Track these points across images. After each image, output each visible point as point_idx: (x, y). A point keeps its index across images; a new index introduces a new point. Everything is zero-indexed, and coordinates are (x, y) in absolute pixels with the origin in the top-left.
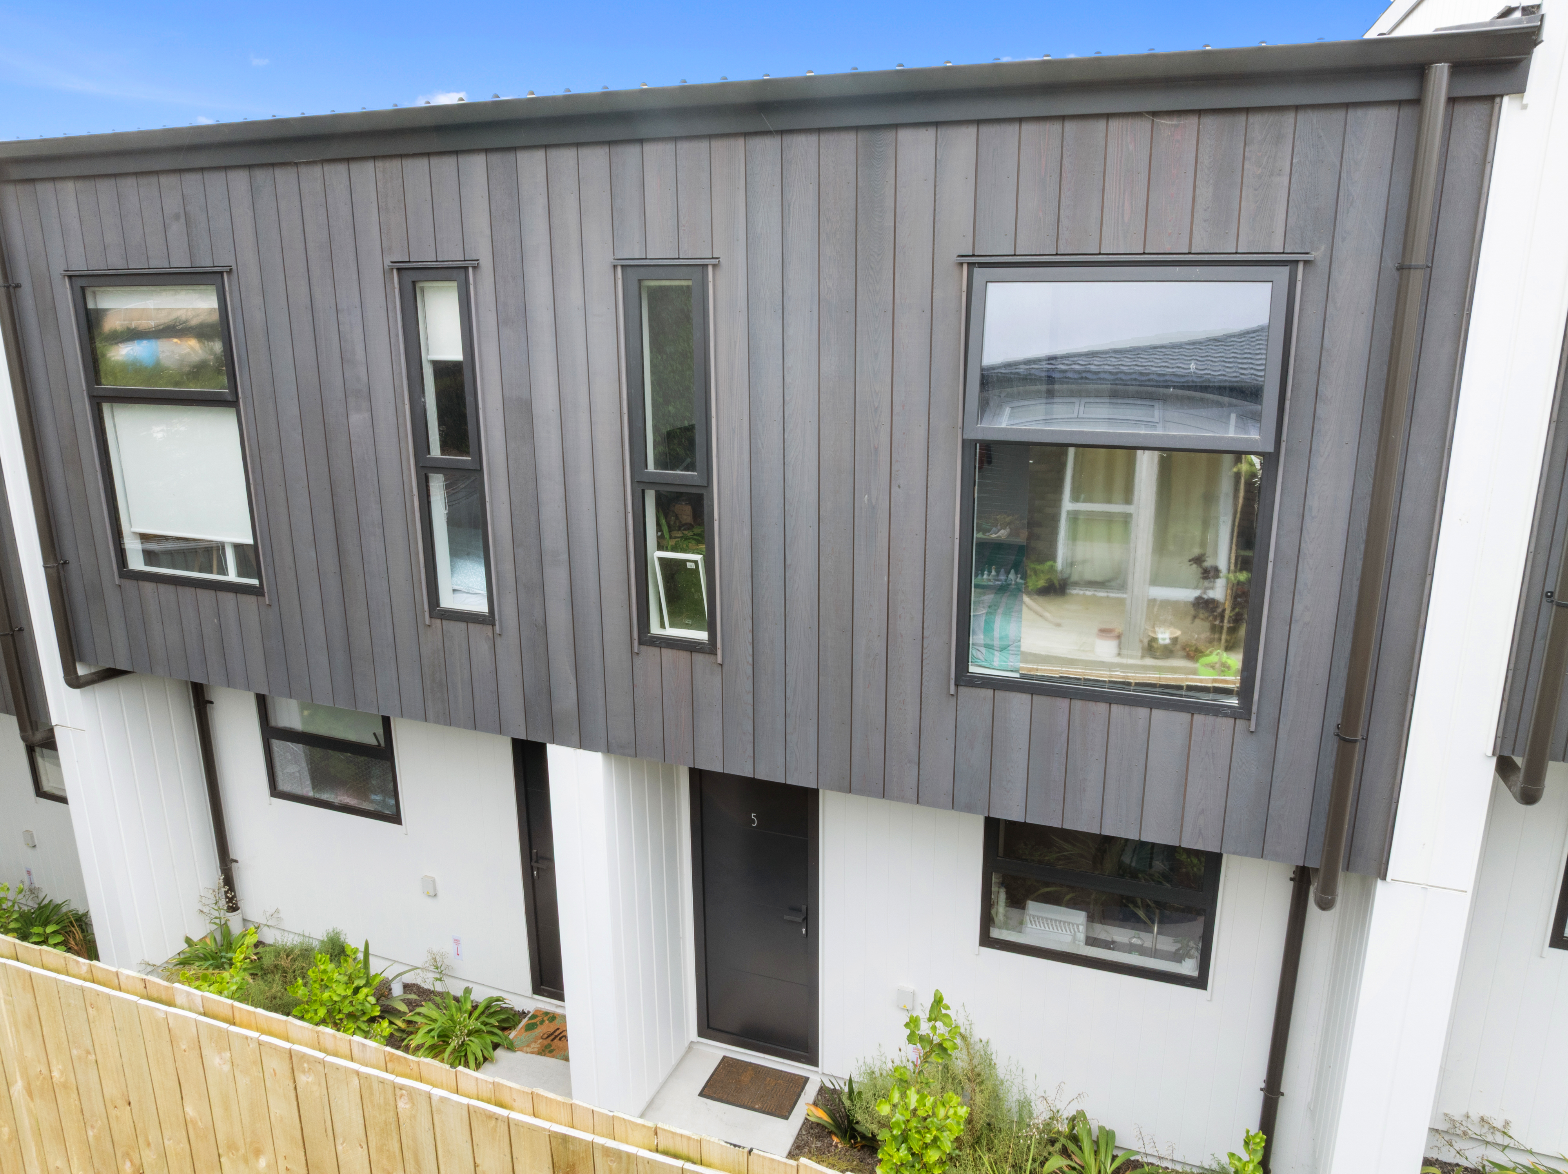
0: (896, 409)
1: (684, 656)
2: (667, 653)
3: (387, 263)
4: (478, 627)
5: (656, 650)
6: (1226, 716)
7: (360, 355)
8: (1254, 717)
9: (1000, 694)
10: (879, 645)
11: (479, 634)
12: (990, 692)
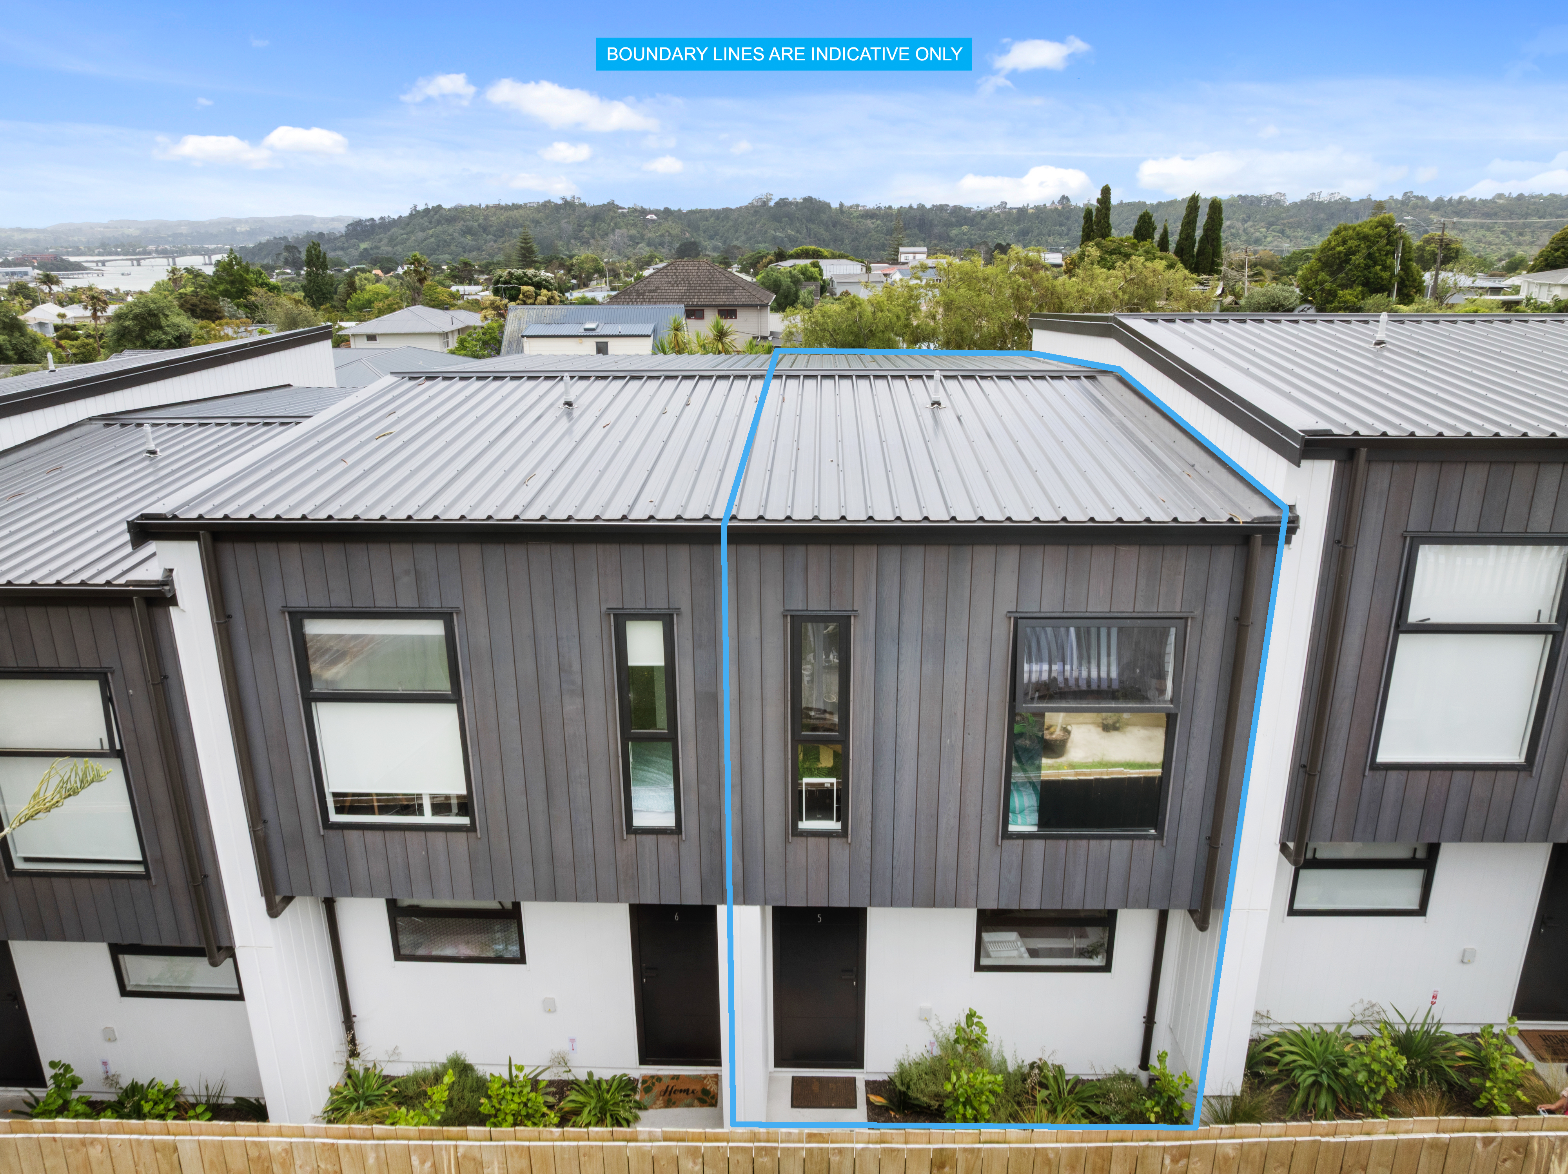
0: (969, 692)
1: (824, 840)
2: (811, 840)
3: (604, 608)
4: (666, 837)
5: (804, 839)
6: (1150, 839)
7: (576, 666)
8: (1165, 839)
9: (1027, 842)
10: (954, 822)
11: (667, 842)
12: (1021, 841)
